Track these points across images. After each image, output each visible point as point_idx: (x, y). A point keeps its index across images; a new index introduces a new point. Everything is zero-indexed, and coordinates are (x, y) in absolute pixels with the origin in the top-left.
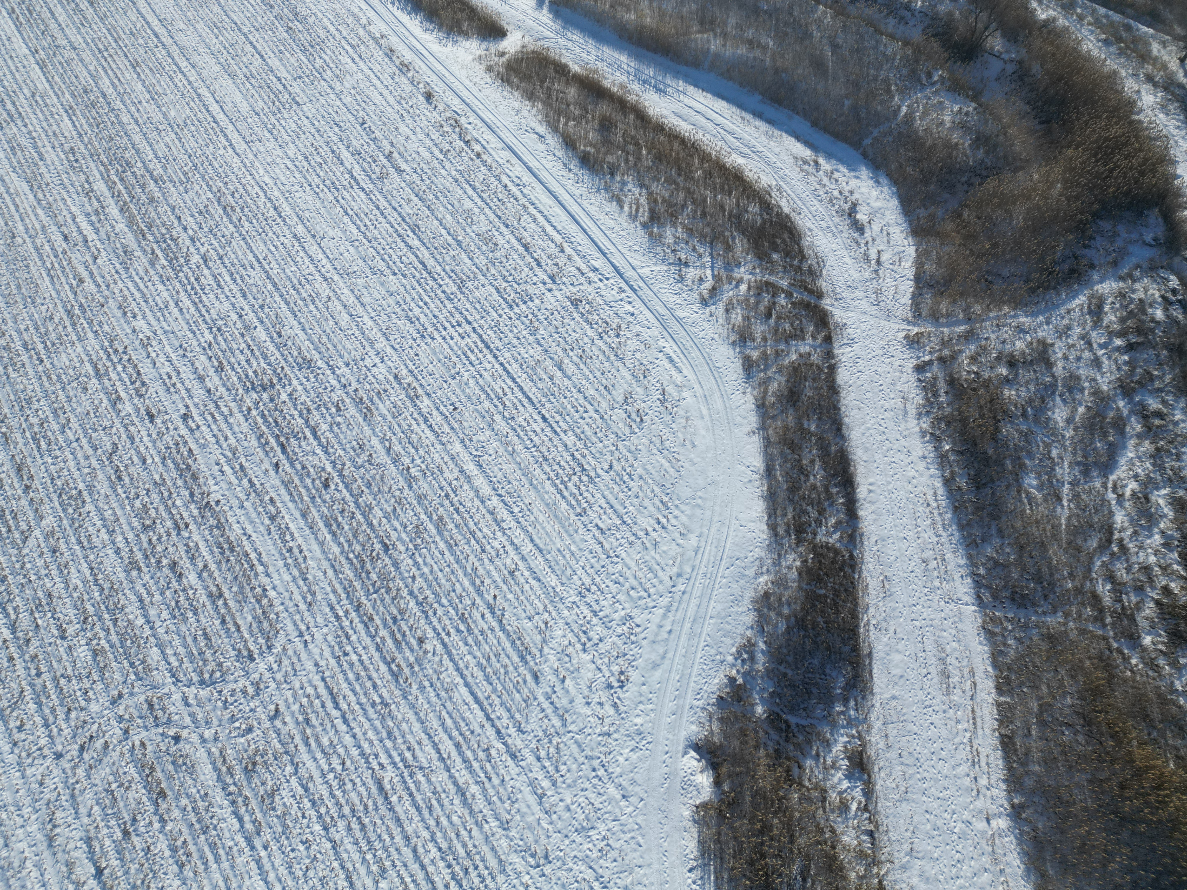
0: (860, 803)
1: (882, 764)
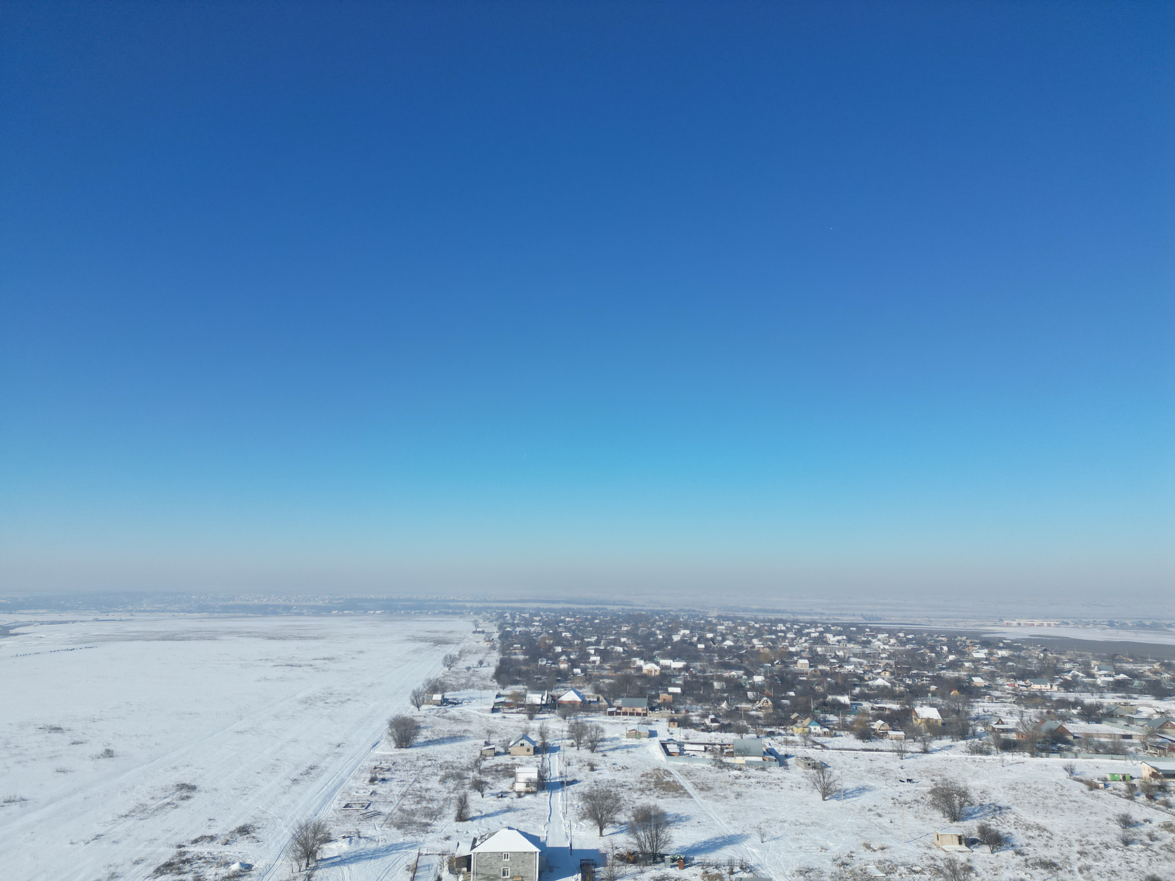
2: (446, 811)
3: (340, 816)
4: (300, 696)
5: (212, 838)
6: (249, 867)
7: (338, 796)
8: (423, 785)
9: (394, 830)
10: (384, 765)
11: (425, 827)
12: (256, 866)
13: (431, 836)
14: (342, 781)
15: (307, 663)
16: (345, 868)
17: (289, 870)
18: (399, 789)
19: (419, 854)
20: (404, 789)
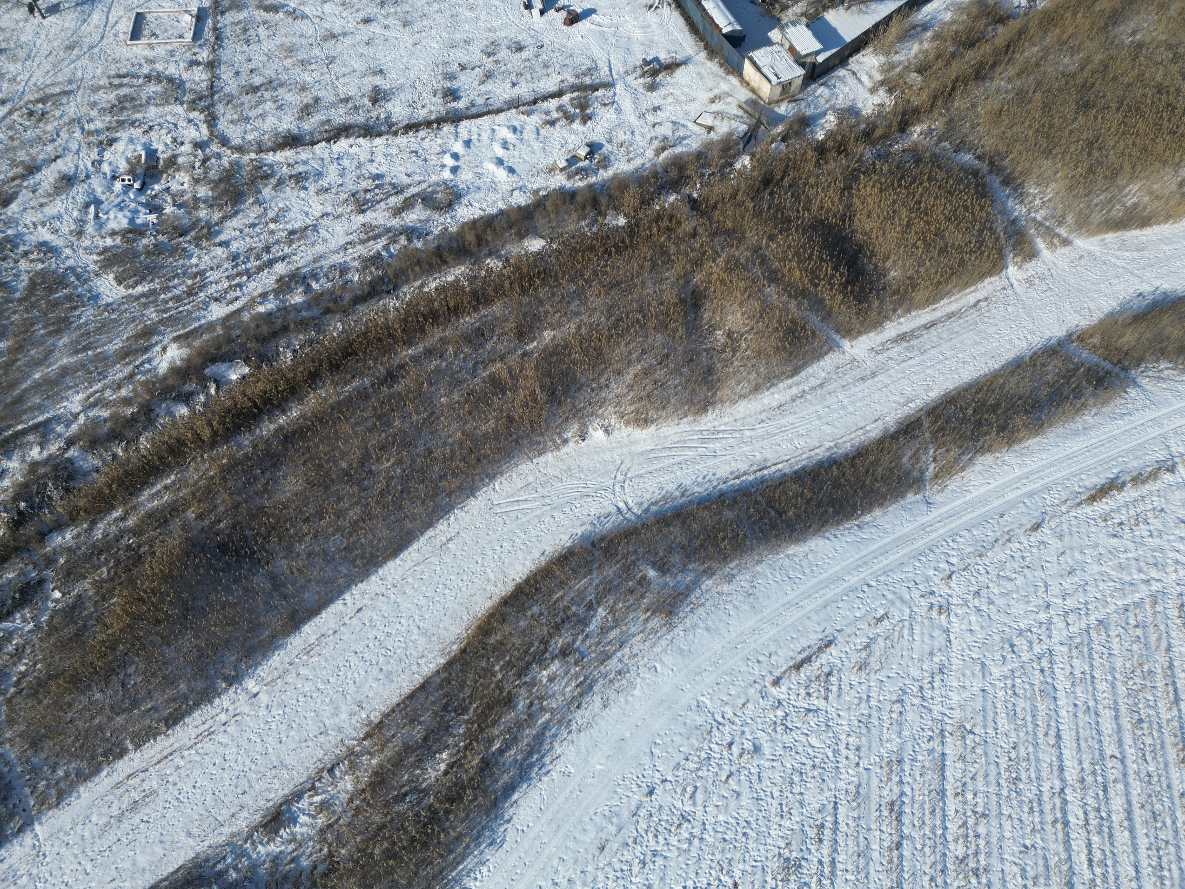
0: (311, 796)
1: (263, 803)
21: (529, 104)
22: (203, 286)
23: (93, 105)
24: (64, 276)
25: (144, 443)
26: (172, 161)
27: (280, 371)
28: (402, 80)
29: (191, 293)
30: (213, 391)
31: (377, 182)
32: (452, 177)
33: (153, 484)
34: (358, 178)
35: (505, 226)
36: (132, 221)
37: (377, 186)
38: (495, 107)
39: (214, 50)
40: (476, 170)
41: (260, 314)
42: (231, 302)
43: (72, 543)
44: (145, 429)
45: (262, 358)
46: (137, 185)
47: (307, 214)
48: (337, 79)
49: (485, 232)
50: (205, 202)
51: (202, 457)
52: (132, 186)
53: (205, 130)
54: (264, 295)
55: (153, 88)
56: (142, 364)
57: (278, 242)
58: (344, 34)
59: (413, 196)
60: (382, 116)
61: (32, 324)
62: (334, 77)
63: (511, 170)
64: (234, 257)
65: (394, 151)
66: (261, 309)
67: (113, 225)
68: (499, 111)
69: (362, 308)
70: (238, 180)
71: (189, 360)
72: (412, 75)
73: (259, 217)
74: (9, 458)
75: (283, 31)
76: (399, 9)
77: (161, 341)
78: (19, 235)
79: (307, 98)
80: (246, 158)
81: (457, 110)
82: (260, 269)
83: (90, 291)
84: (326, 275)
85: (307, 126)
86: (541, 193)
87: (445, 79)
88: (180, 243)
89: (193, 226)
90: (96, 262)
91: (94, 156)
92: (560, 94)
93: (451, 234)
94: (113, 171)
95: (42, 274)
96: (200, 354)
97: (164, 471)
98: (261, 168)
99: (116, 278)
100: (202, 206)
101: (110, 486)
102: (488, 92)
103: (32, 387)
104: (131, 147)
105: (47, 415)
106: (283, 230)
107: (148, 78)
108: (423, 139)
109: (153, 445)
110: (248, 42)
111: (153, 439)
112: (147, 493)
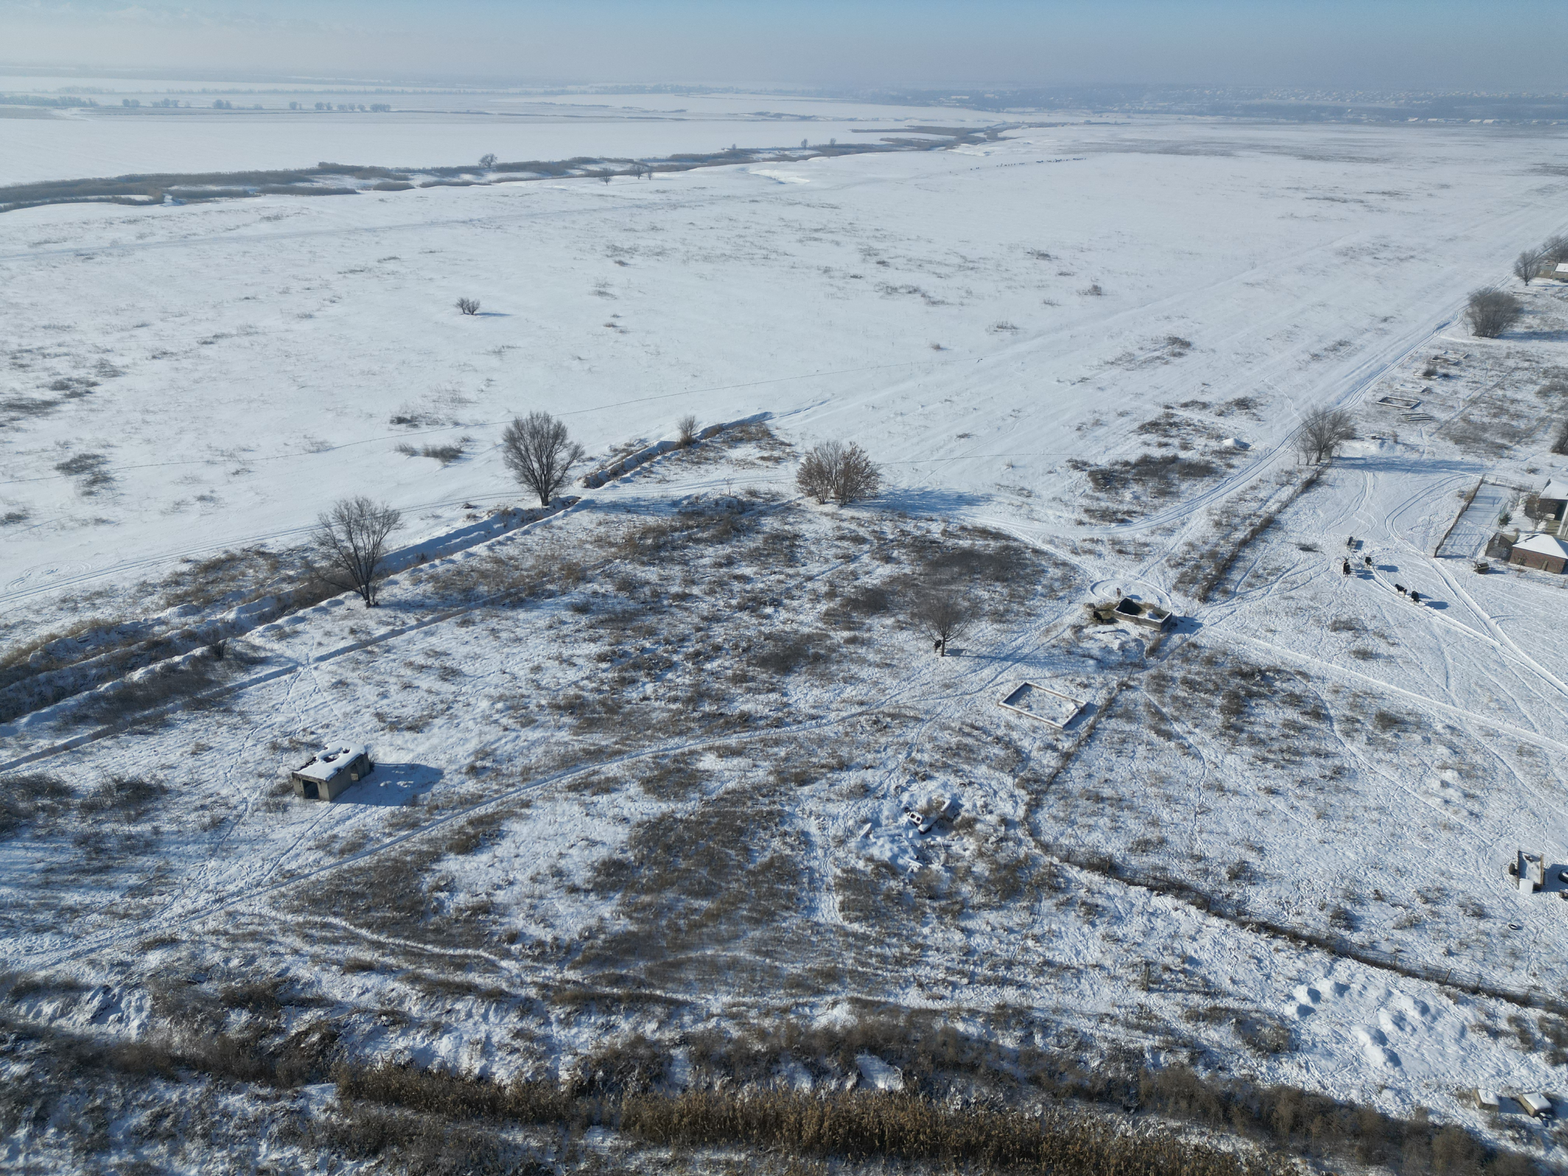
2: (1539, 435)
3: (1373, 411)
4: (1339, 244)
5: (1205, 406)
6: (1245, 446)
7: (1373, 385)
8: (1509, 393)
9: (1450, 444)
10: (1451, 356)
11: (1498, 450)
12: (1253, 446)
13: (1505, 463)
14: (1383, 368)
15: (1355, 197)
16: (1369, 475)
17: (1294, 460)
18: (1468, 392)
19: (1482, 482)
20: (1477, 394)
21: (1463, 988)
22: (917, 963)
23: (932, 739)
24: (801, 873)
25: (745, 1094)
26: (970, 824)
27: (934, 1115)
28: (1284, 871)
29: (900, 961)
30: (849, 1085)
31: (1186, 966)
32: (1296, 1017)
33: (720, 1149)
34: (1165, 948)
35: (1348, 1128)
36: (895, 857)
37: (1184, 971)
38: (1406, 966)
39: (1079, 745)
40: (1337, 1028)
41: (956, 1031)
42: (934, 998)
43: (605, 1153)
44: (757, 1078)
45: (926, 1084)
46: (921, 828)
47: (1078, 953)
48: (1201, 832)
49: (1311, 1117)
50: (976, 879)
51: (787, 1156)
52: (917, 825)
53: (1021, 812)
54: (973, 1013)
55: (997, 751)
56: (804, 1005)
57: (1025, 964)
58: (1236, 793)
59: (1227, 1010)
60: (1236, 897)
61: (743, 900)
62: (1197, 828)
63: (1394, 1059)
64: (969, 952)
65: (1230, 943)
66: (960, 1027)
67: (875, 852)
68: (1409, 973)
69: (1080, 1106)
70: (1024, 876)
71: (849, 1032)
72: (1301, 872)
73: (1023, 926)
74: (627, 1017)
75: (1165, 759)
76: (1321, 797)
77: (838, 993)
78: (792, 815)
79: (1152, 834)
80: (1047, 859)
81: (1345, 941)
82: (987, 981)
83: (811, 900)
84: (1059, 1036)
85: (1134, 861)
86: (1431, 1118)
87: (1346, 897)
88: (924, 905)
89: (949, 895)
90: (836, 877)
91: (903, 782)
92: (1525, 1001)
93: (1257, 1089)
94: (910, 804)
95: (784, 859)
96: (865, 1033)
97: (740, 1142)
98: (1056, 876)
99: (842, 903)
100: (971, 881)
101: (682, 1116)
102: (1406, 944)
103: (697, 960)
104: (941, 791)
105: (688, 997)
106: (1040, 955)
107: (998, 740)
108: (1277, 950)
109: (750, 1102)
110: (1119, 753)
111: (756, 1095)
112: (707, 1154)
